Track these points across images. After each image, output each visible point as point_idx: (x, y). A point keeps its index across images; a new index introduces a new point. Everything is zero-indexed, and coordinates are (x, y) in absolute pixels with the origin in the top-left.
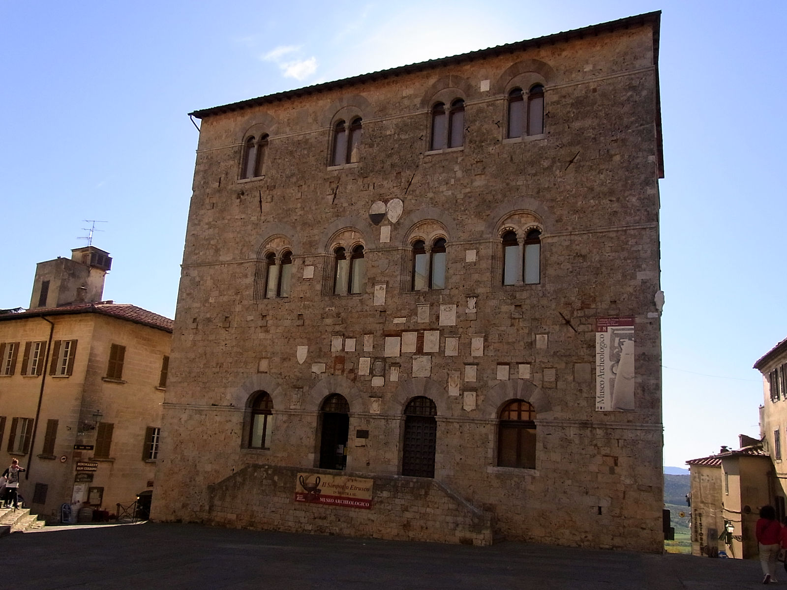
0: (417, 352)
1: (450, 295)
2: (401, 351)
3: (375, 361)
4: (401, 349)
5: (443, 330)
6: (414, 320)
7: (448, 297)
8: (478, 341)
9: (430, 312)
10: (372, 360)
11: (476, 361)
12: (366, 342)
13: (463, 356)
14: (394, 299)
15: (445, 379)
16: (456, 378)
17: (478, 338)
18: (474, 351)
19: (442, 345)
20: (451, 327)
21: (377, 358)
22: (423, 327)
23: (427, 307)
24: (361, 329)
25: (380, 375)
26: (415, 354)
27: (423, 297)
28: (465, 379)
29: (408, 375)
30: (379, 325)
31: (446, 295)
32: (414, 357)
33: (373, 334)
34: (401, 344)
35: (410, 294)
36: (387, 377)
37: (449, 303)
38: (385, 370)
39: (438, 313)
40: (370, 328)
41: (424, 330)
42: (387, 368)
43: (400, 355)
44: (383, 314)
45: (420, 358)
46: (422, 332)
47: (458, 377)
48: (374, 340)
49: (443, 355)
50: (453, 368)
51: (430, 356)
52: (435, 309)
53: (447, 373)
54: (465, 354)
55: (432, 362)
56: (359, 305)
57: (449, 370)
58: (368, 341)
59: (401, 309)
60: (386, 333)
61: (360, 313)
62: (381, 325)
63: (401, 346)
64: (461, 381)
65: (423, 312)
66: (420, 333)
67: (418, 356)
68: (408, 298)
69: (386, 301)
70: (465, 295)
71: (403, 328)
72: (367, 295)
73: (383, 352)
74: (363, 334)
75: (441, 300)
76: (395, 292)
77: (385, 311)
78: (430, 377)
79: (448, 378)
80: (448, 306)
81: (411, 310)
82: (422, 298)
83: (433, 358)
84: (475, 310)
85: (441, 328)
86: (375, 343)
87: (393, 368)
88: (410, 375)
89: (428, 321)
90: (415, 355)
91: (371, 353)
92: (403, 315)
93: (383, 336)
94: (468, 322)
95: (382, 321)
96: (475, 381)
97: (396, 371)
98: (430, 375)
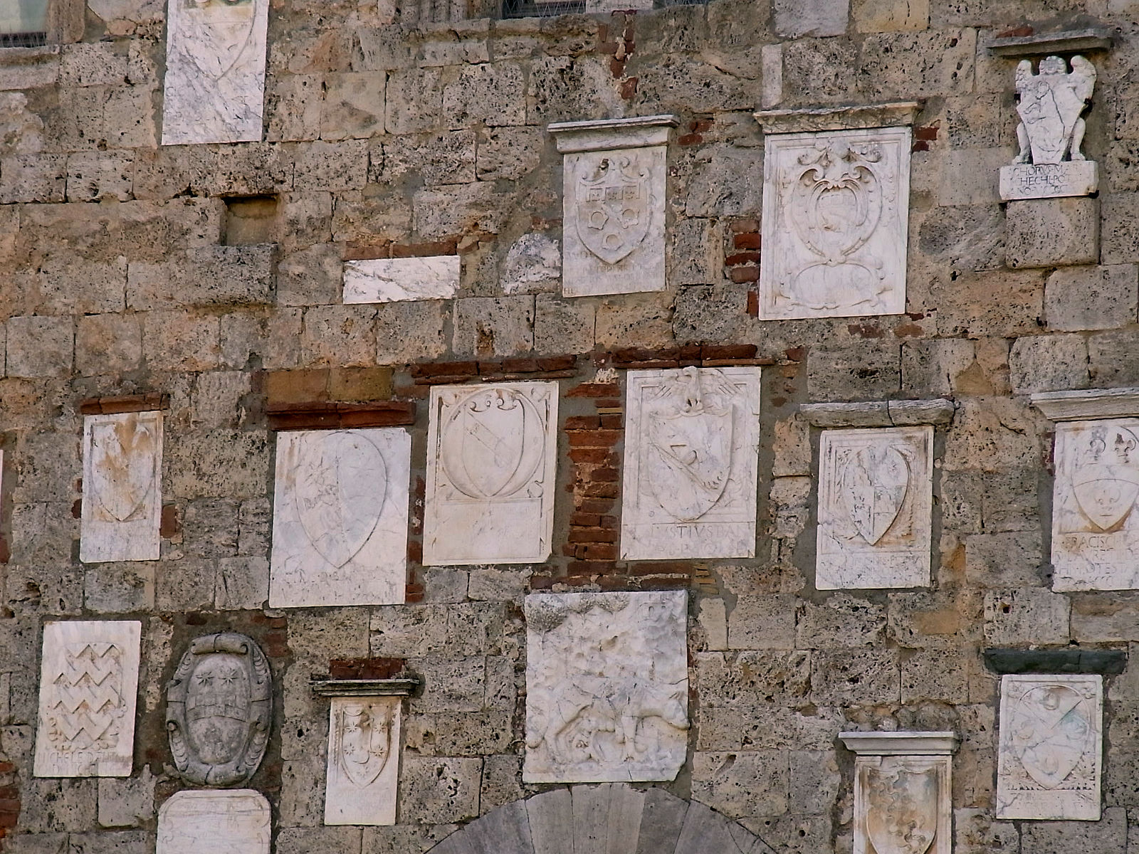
0: (564, 562)
1: (850, 38)
2: (415, 553)
3: (180, 648)
4: (416, 532)
5: (796, 354)
6: (533, 276)
7: (832, 58)
8: (1110, 456)
9: (673, 192)
10: (162, 636)
11: (1096, 633)
12: (96, 481)
13: (981, 590)
14: (345, 91)
15: (822, 800)
16: (917, 789)
17: (1113, 428)
18: (1073, 544)
19: (789, 492)
20: (868, 328)
21: (196, 621)
22: (610, 340)
23: (645, 157)
24: (55, 359)
25: (231, 771)
26: (542, 577)
27: (605, 60)
28: (1003, 793)
29: (485, 774)
30: (212, 323)
31: (815, 40)
32: (534, 602)
33: (163, 401)
34: (418, 491)
35: (494, 34)
36: (295, 791)
37: (850, 117)
38: (272, 726)
39: (747, 205)
40: (134, 352)
41: (626, 359)
42: (296, 705)
43: (414, 592)
44: (247, 225)
45: (584, 610)
46: (604, 376)
47: (934, 778)
48: (167, 459)
49: (798, 585)
50: (891, 697)
51: (680, 597)
52: (717, 166)
53: (839, 745)
54: (994, 568)
55: (695, 645)
56: (31, 143)
57: (851, 717)
58: (117, 473)
59: (412, 181)
60: (280, 395)
61: (37, 214)
62: (238, 328)
63: (417, 510)
64: (964, 814)
65: (612, 197)
66: (589, 391)
67: (574, 599)
68: (473, 71)
69: (271, 101)
70: (988, 38)
71: (435, 350)
72: (98, 48)
73: (258, 561)
74: (70, 410)
75: (773, 92)
76: (353, 22)
77: (268, 198)
78: (680, 785)
79: (844, 792)
80: (838, 141)
81: (503, 185)
82: (596, 72)
83: (711, 609)
84: (1082, 176)
85: (775, 347)
86: (186, 483)
87: (348, 709)
88: (503, 767)
89: (657, 283)
90: (546, 587)
91: (147, 573)
92: (429, 229)
93: (253, 421)
94: (1025, 277)
95: (239, 289)
96: (1095, 814)
97: (378, 738)
98: (685, 768)
